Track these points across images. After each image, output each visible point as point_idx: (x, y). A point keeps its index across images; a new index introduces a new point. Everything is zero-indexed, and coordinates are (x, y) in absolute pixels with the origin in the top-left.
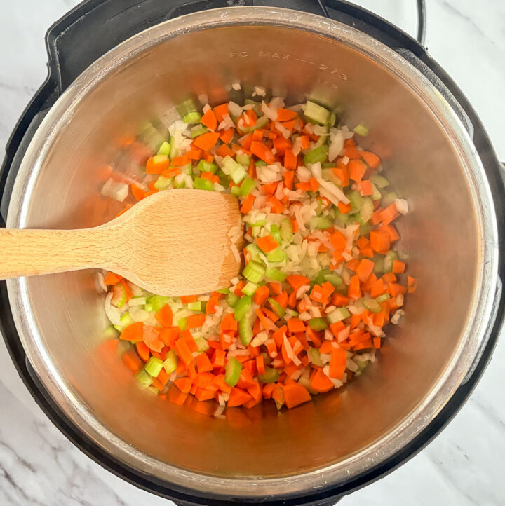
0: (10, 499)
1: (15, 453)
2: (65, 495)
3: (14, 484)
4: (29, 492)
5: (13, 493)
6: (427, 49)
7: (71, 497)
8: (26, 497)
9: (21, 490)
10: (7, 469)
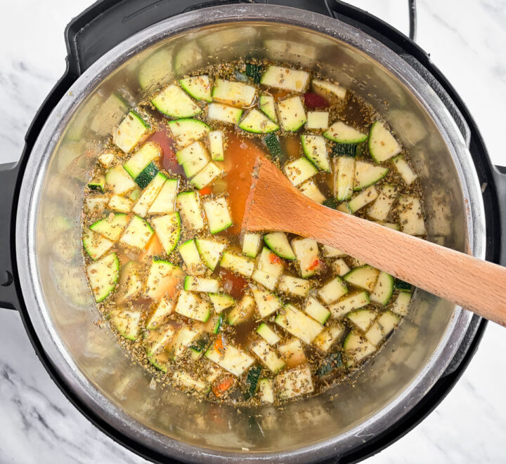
0: (43, 438)
1: (48, 399)
2: (91, 436)
3: (46, 426)
4: (59, 433)
5: (45, 433)
6: (429, 55)
7: (96, 439)
8: (57, 437)
9: (52, 431)
10: (40, 413)
